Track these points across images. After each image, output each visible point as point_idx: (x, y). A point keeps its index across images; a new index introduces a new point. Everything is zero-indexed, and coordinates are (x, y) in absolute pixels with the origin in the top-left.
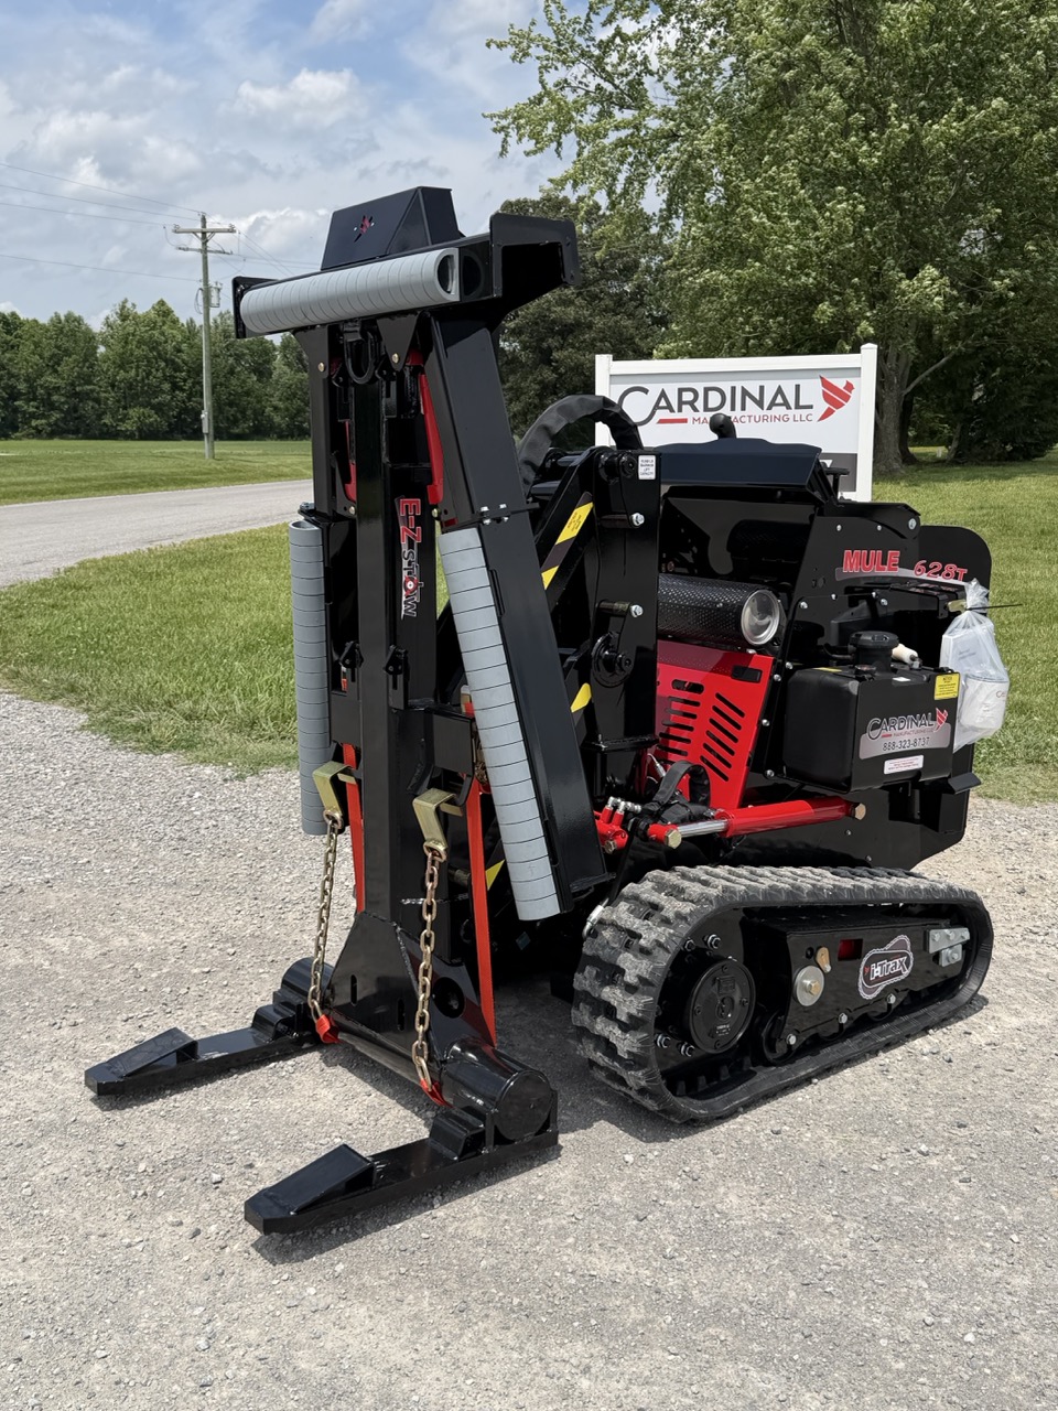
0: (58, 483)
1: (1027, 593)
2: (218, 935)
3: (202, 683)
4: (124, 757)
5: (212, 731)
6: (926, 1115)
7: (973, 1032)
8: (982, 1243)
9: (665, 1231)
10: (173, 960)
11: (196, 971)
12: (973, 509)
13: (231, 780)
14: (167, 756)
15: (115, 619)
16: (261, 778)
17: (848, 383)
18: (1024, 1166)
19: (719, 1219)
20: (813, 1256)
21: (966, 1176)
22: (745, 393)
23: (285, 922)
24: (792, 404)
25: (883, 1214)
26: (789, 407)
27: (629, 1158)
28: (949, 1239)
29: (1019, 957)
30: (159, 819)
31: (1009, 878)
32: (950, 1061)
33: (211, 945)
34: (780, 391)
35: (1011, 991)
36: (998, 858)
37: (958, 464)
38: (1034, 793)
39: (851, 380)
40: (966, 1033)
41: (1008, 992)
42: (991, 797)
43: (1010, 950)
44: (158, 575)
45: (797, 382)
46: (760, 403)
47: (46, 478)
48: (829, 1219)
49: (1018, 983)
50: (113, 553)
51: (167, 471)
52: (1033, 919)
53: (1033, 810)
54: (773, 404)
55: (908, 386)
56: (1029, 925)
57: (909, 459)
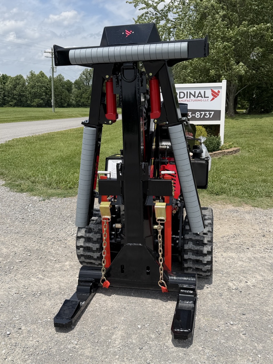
0: (13, 118)
1: (267, 148)
2: (27, 249)
3: (38, 173)
4: (12, 194)
5: (39, 187)
6: (233, 311)
7: (248, 282)
8: (249, 357)
9: (148, 353)
10: (11, 257)
11: (17, 261)
12: (252, 126)
13: (41, 201)
14: (24, 193)
15: (18, 155)
16: (50, 200)
17: (218, 91)
18: (263, 329)
19: (165, 348)
20: (195, 362)
21: (245, 333)
22: (190, 93)
23: (47, 245)
24: (203, 96)
25: (218, 347)
26: (202, 97)
27: (139, 326)
28: (238, 356)
29: (263, 257)
30: (18, 213)
31: (260, 231)
32: (241, 292)
33: (23, 253)
34: (200, 93)
35: (260, 268)
36: (257, 225)
37: (249, 114)
38: (268, 205)
39: (219, 90)
40: (246, 282)
41: (259, 268)
42: (255, 207)
43: (260, 255)
44: (33, 143)
45: (205, 90)
46: (194, 96)
47: (10, 117)
48: (201, 349)
49: (262, 265)
50: (23, 137)
51: (42, 115)
52: (267, 245)
53: (267, 211)
54: (198, 96)
55: (236, 93)
56: (266, 246)
57: (236, 113)
